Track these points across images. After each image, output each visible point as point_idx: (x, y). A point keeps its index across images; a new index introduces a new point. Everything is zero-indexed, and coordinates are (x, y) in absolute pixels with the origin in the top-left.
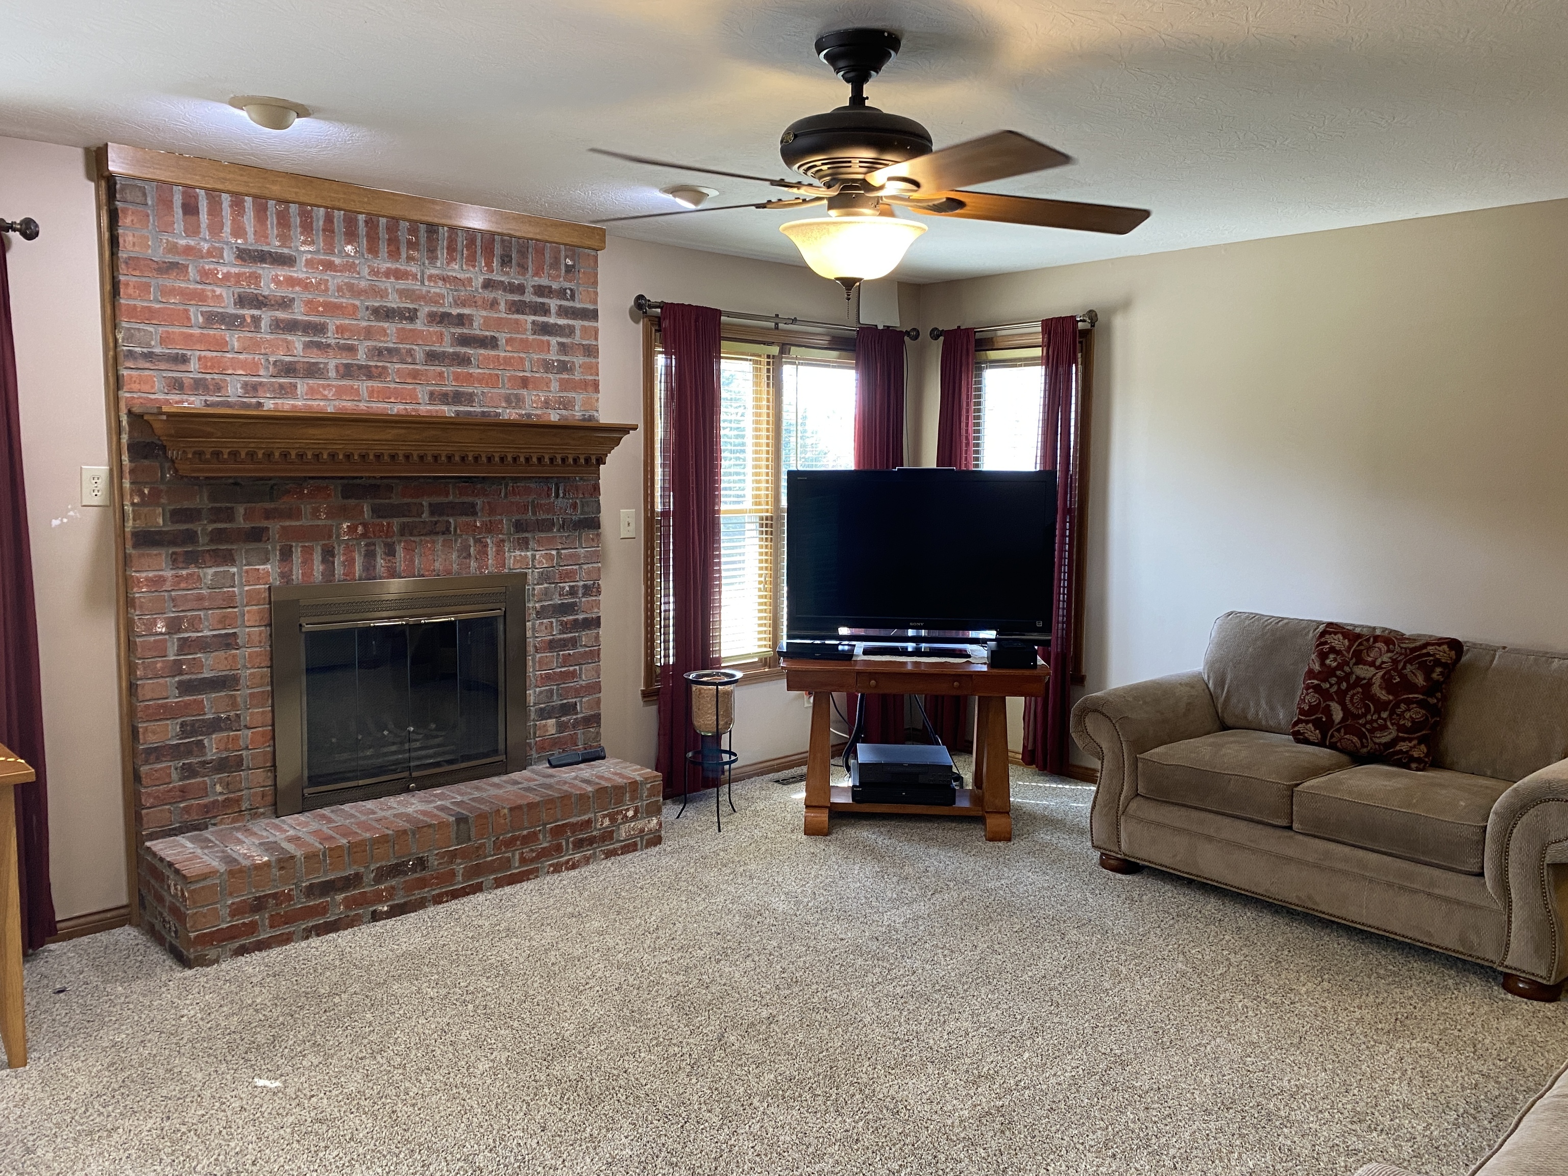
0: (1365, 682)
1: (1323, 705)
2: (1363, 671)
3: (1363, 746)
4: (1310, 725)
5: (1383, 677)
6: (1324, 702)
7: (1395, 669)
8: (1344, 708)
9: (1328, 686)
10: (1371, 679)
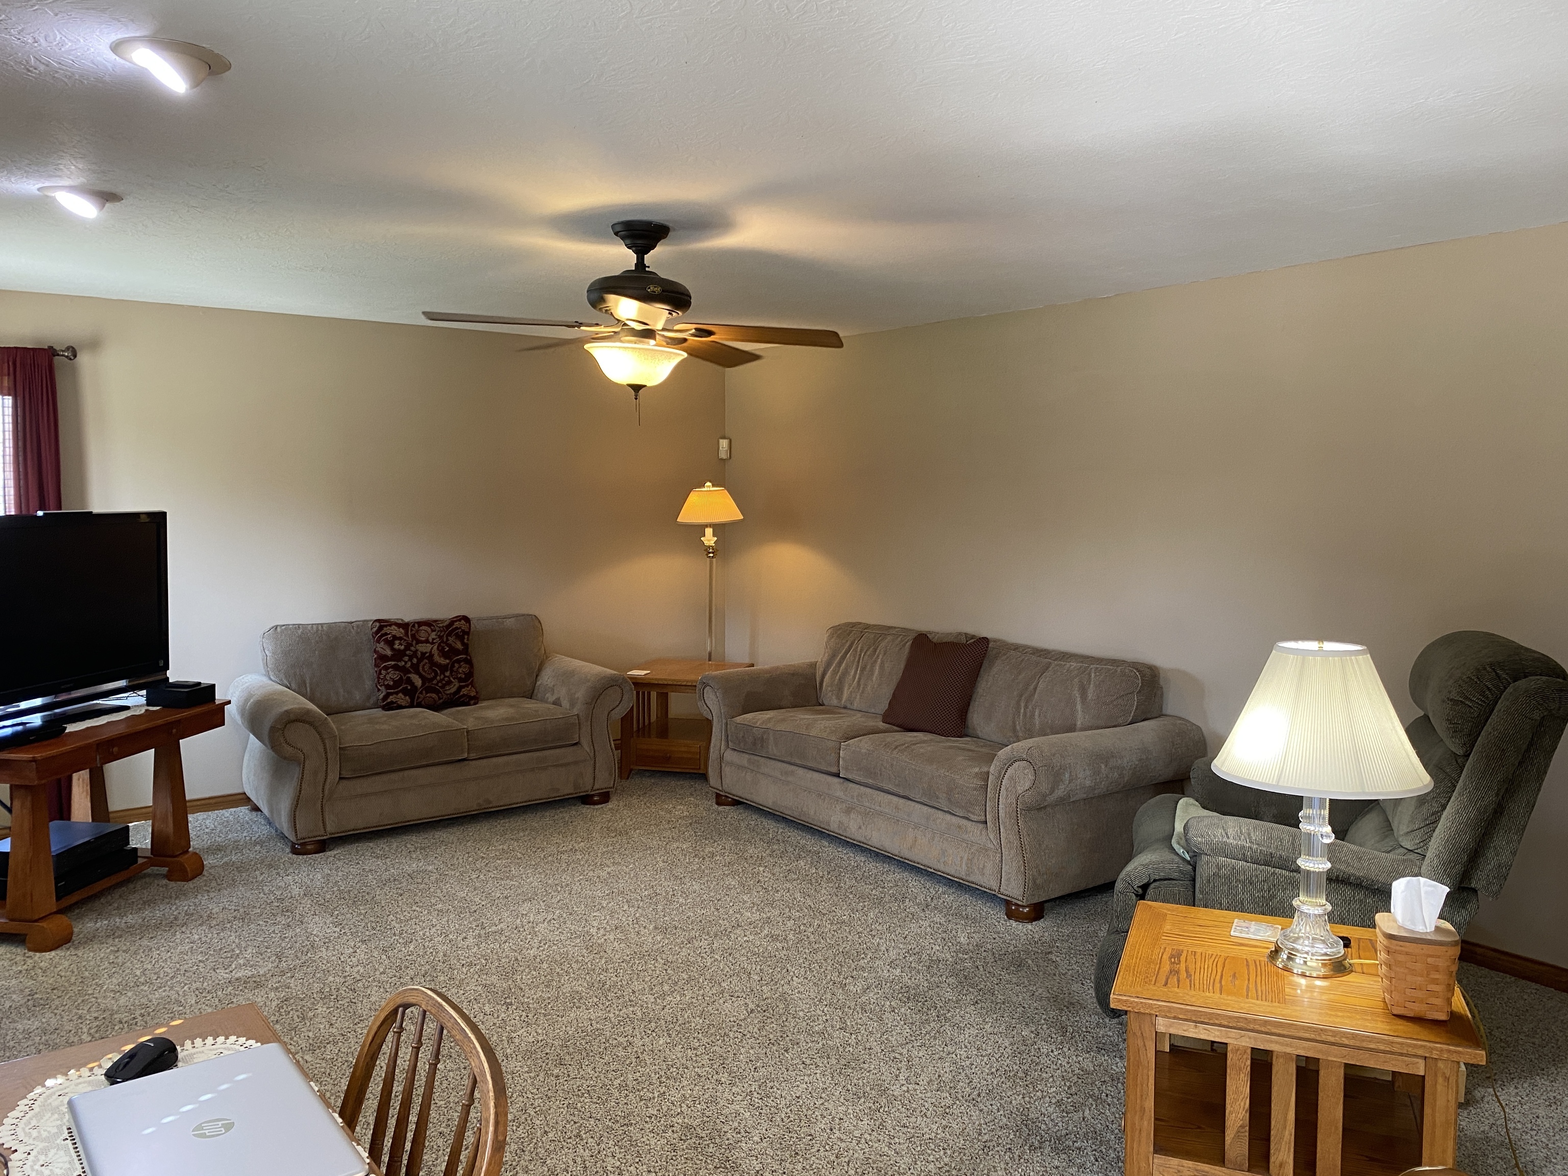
0: (428, 654)
1: (404, 678)
2: (423, 648)
3: (440, 699)
4: (400, 695)
5: (438, 648)
6: (405, 676)
7: (443, 642)
8: (421, 676)
9: (403, 663)
10: (431, 652)
